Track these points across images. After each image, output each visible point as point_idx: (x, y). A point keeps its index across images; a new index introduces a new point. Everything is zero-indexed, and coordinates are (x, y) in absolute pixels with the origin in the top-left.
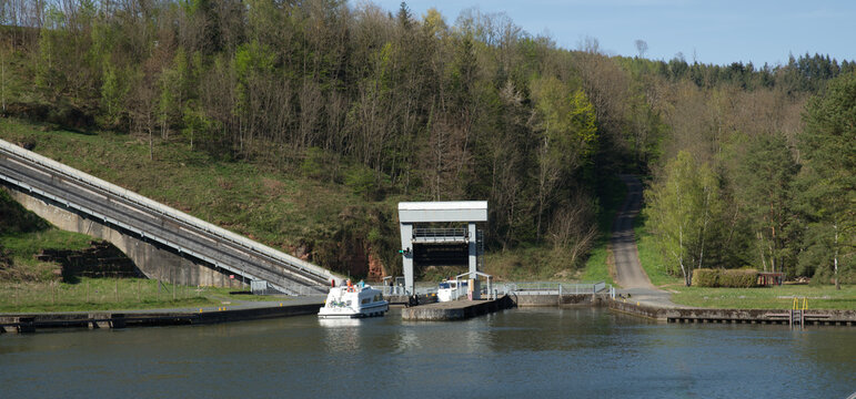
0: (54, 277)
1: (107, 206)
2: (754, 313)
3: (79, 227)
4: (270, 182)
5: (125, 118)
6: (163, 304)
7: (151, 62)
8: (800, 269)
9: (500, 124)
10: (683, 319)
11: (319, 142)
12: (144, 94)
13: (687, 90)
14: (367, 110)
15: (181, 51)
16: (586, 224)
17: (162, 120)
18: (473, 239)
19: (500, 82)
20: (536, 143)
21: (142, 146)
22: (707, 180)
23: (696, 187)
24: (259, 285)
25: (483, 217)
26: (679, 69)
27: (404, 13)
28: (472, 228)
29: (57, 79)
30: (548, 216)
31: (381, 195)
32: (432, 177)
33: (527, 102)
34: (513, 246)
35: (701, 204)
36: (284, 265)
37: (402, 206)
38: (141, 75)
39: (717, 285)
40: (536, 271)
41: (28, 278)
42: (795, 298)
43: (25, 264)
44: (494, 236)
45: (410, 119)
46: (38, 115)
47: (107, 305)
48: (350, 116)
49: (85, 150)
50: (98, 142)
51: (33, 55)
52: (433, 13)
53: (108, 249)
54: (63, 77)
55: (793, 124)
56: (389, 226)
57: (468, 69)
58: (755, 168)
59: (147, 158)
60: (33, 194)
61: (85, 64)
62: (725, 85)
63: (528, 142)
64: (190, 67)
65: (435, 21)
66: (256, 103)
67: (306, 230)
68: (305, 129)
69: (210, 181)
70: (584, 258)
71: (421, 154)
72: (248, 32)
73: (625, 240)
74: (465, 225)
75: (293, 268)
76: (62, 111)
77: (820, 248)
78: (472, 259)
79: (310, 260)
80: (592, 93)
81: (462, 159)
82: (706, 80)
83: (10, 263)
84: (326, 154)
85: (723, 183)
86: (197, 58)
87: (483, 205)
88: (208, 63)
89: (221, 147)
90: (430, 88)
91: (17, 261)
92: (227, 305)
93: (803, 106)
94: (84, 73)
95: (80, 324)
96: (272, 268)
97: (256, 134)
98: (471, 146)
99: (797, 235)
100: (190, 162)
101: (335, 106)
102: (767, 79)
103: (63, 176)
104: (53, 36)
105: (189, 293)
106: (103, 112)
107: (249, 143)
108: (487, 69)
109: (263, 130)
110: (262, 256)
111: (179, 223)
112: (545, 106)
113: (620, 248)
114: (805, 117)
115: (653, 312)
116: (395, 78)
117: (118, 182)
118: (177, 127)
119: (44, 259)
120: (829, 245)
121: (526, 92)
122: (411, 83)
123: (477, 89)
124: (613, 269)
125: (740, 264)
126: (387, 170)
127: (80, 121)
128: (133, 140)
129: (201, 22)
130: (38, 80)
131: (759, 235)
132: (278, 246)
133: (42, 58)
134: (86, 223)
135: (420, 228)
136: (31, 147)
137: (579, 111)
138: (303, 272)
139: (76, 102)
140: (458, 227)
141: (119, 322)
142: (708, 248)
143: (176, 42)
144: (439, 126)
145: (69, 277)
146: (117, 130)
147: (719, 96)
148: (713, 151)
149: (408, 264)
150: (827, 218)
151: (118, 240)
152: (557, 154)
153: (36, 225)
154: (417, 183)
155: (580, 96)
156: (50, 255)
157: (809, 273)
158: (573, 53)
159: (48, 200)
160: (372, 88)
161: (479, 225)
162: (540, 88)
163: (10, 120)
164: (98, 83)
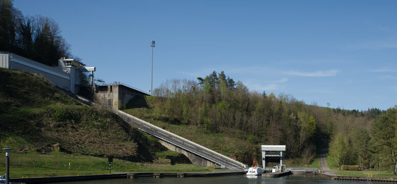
0: (169, 163)
1: (183, 144)
2: (358, 177)
3: (176, 150)
4: (227, 139)
5: (188, 121)
6: (197, 171)
7: (196, 106)
8: (371, 166)
9: (290, 124)
10: (338, 179)
11: (240, 128)
12: (194, 114)
13: (341, 116)
14: (254, 120)
15: (204, 103)
16: (312, 152)
17: (198, 122)
18: (281, 155)
19: (290, 113)
20: (299, 130)
21: (193, 128)
22: (346, 141)
23: (343, 143)
24: (223, 166)
25: (285, 150)
26: (339, 111)
27: (264, 94)
28: (281, 153)
29: (172, 111)
30: (302, 150)
31: (257, 143)
32: (271, 139)
33: (297, 118)
34: (292, 158)
35: (344, 147)
36: (230, 161)
37: (262, 146)
38: (193, 109)
39: (348, 170)
40: (298, 165)
41: (162, 163)
42: (369, 174)
43: (162, 160)
44: (287, 155)
45: (265, 122)
46: (166, 120)
47: (182, 171)
48: (249, 121)
49: (178, 129)
50: (181, 127)
51: (165, 104)
52: (272, 94)
53: (183, 156)
54: (173, 110)
55: (369, 126)
56: (259, 151)
57: (281, 109)
58: (359, 138)
59: (194, 132)
60: (164, 141)
61: (179, 106)
62: (351, 115)
63: (297, 129)
64: (206, 108)
65: (272, 96)
66: (223, 117)
67: (236, 152)
68: (237, 124)
69: (211, 138)
70: (312, 161)
71: (268, 132)
72: (222, 98)
73: (323, 157)
74: (280, 152)
75: (232, 162)
76: (172, 119)
77: (376, 160)
78: (281, 161)
79: (237, 160)
80: (315, 116)
81: (279, 134)
82: (346, 114)
83: (158, 159)
84: (242, 131)
85: (350, 142)
86: (208, 105)
87: (285, 146)
88: (211, 107)
89: (214, 129)
90: (271, 114)
91: (159, 158)
92: (214, 172)
93: (371, 122)
94: (178, 109)
95: (175, 176)
96: (227, 162)
97: (223, 126)
98: (282, 130)
99: (369, 157)
100: (205, 133)
101: (245, 119)
102: (362, 114)
103: (172, 136)
104: (171, 99)
105: (204, 168)
106: (183, 119)
107: (221, 128)
108: (286, 109)
109: (225, 125)
110: (224, 159)
111: (202, 149)
112: (302, 120)
113: (322, 159)
114: (372, 125)
115: (330, 177)
116: (262, 111)
117: (186, 138)
118: (202, 123)
119: (166, 158)
120: (378, 160)
121: (297, 116)
122: (265, 113)
123: (283, 114)
124: (319, 165)
125: (354, 164)
126: (259, 136)
127: (177, 122)
128: (191, 127)
129: (210, 95)
130: (166, 111)
131: (360, 156)
132: (228, 156)
133: (168, 105)
134: (177, 149)
135: (267, 152)
136: (164, 128)
137: (311, 121)
138: (235, 163)
139: (176, 117)
140: (278, 152)
141: (186, 176)
142: (346, 160)
143: (203, 101)
144: (273, 124)
145: (173, 163)
146: (186, 124)
147: (349, 118)
148: (347, 133)
149: (264, 162)
150: (378, 152)
151: (185, 154)
152: (305, 133)
153: (165, 149)
154: (267, 140)
155: (311, 117)
156: (168, 157)
157: (373, 167)
158: (310, 105)
159: (168, 142)
160: (255, 113)
161: (283, 152)
162: (301, 115)
163: (159, 121)
164: (182, 112)
